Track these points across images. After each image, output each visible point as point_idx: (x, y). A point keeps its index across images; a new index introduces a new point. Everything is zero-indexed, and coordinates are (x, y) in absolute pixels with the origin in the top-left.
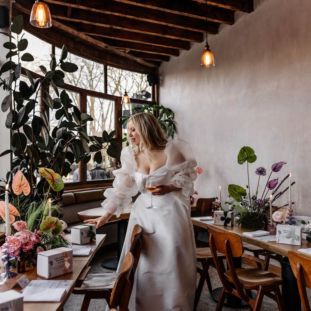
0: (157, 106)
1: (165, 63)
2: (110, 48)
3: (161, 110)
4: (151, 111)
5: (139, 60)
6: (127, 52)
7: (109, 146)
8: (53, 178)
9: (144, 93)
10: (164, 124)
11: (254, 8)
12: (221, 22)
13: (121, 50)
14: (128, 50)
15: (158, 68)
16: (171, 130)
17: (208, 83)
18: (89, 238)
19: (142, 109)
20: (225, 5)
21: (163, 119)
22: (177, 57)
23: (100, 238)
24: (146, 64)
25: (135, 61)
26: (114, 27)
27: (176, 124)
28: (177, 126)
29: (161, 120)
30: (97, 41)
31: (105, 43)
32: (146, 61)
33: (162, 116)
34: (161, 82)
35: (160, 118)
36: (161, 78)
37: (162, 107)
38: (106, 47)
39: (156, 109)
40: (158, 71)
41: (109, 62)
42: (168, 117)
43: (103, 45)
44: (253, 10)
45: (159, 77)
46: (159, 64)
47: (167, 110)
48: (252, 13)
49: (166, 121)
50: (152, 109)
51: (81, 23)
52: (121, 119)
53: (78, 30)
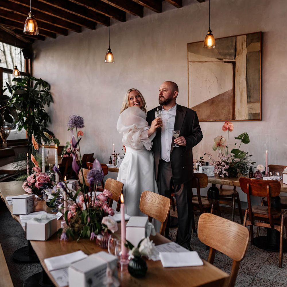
5: (18, 36)
6: (12, 29)
10: (40, 94)
13: (8, 28)
14: (14, 28)
15: (32, 43)
22: (54, 39)
24: (23, 40)
26: (15, 12)
27: (52, 95)
28: (54, 97)
29: (36, 90)
33: (37, 86)
34: (34, 56)
44: (125, 21)
45: (33, 52)
46: (33, 41)
47: (44, 83)
48: (124, 23)
49: (41, 91)
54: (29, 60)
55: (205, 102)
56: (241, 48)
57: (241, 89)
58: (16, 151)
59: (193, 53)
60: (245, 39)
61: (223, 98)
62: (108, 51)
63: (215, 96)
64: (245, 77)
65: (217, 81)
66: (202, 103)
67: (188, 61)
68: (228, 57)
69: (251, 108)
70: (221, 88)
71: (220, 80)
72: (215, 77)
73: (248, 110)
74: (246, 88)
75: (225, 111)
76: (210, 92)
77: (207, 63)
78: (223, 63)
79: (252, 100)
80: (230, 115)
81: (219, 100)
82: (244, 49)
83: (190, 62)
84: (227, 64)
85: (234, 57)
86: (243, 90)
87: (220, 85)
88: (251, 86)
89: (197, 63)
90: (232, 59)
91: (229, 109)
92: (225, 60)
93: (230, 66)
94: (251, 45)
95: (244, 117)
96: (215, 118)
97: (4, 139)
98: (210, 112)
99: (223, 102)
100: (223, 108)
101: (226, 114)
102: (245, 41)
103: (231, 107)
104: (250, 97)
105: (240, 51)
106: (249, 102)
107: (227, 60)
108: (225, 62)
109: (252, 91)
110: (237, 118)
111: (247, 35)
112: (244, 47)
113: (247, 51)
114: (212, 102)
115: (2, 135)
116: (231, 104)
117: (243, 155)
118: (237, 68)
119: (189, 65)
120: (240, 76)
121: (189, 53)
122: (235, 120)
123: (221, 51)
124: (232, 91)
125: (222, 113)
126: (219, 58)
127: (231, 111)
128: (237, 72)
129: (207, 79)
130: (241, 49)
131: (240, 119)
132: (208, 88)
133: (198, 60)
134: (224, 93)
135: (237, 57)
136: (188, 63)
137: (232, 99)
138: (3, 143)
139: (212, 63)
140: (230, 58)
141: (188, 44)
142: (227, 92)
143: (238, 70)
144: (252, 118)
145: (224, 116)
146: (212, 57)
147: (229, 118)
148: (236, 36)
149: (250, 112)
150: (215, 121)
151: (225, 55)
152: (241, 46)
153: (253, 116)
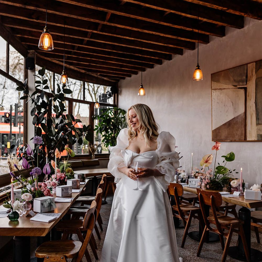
0: (116, 108)
1: (122, 80)
2: (87, 73)
3: (119, 111)
4: (112, 111)
5: (105, 78)
6: (98, 75)
7: (87, 134)
8: (70, 151)
9: (108, 93)
10: (121, 120)
11: (172, 58)
12: (154, 64)
13: (95, 74)
15: (118, 82)
16: (125, 124)
17: (148, 97)
18: (82, 179)
19: (107, 110)
20: (155, 57)
21: (120, 116)
22: (130, 78)
23: (87, 181)
24: (110, 80)
25: (103, 79)
29: (119, 117)
30: (80, 70)
31: (85, 70)
32: (110, 79)
33: (120, 114)
35: (119, 116)
36: (119, 89)
37: (120, 109)
38: (85, 72)
39: (116, 110)
40: (117, 84)
41: (86, 80)
42: (123, 115)
43: (83, 71)
45: (118, 89)
46: (118, 81)
47: (123, 112)
48: (171, 61)
49: (122, 118)
50: (114, 110)
51: (72, 62)
52: (93, 117)
53: (69, 65)
54: (116, 94)
55: (223, 125)
56: (251, 74)
57: (251, 112)
58: (100, 162)
59: (215, 82)
60: (254, 66)
61: (237, 121)
62: (141, 87)
63: (231, 119)
64: (254, 101)
65: (233, 105)
66: (222, 125)
67: (212, 89)
68: (241, 84)
69: (259, 130)
70: (236, 112)
71: (234, 104)
72: (231, 102)
73: (257, 132)
74: (255, 111)
75: (239, 132)
76: (227, 115)
77: (225, 90)
78: (237, 89)
79: (260, 122)
80: (243, 136)
81: (234, 122)
82: (253, 75)
83: (213, 89)
84: (240, 90)
85: (246, 83)
86: (253, 113)
87: (235, 109)
88: (259, 109)
89: (218, 90)
90: (244, 85)
91: (242, 131)
92: (239, 86)
93: (242, 91)
94: (259, 71)
95: (253, 138)
96: (231, 139)
97: (93, 153)
98: (228, 133)
99: (237, 124)
100: (237, 130)
101: (239, 135)
102: (254, 68)
103: (243, 129)
104: (258, 119)
105: (251, 77)
106: (258, 124)
107: (241, 86)
108: (239, 88)
109: (260, 114)
110: (248, 139)
111: (256, 62)
112: (253, 74)
113: (256, 77)
114: (229, 124)
115: (91, 150)
116: (243, 126)
117: (226, 171)
118: (248, 93)
119: (212, 92)
120: (250, 100)
121: (212, 82)
122: (246, 140)
123: (236, 79)
124: (244, 114)
125: (236, 134)
126: (234, 85)
127: (244, 132)
128: (248, 96)
129: (225, 104)
130: (251, 76)
131: (251, 140)
132: (226, 112)
133: (219, 88)
134: (238, 116)
135: (248, 83)
136: (212, 90)
137: (244, 121)
138: (92, 155)
139: (228, 90)
140: (243, 84)
141: (212, 74)
142: (240, 115)
143: (249, 94)
144: (260, 139)
145: (238, 136)
146: (229, 85)
147: (242, 139)
148: (247, 64)
149: (258, 134)
150: (231, 141)
151: (239, 82)
152: (251, 72)
153: (261, 137)
